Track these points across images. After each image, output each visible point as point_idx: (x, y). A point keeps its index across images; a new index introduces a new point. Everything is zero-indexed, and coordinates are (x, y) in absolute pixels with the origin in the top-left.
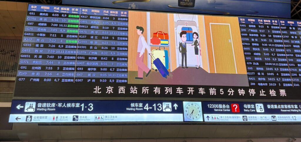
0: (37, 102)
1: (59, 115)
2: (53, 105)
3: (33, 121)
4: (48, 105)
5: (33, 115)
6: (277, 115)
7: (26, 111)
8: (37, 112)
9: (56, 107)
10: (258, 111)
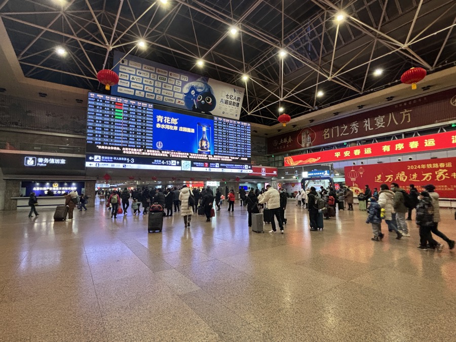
0: (102, 156)
1: (115, 164)
2: (111, 158)
3: (100, 166)
4: (108, 158)
5: (100, 163)
6: (224, 169)
7: (95, 160)
8: (101, 162)
9: (113, 159)
10: (216, 166)
